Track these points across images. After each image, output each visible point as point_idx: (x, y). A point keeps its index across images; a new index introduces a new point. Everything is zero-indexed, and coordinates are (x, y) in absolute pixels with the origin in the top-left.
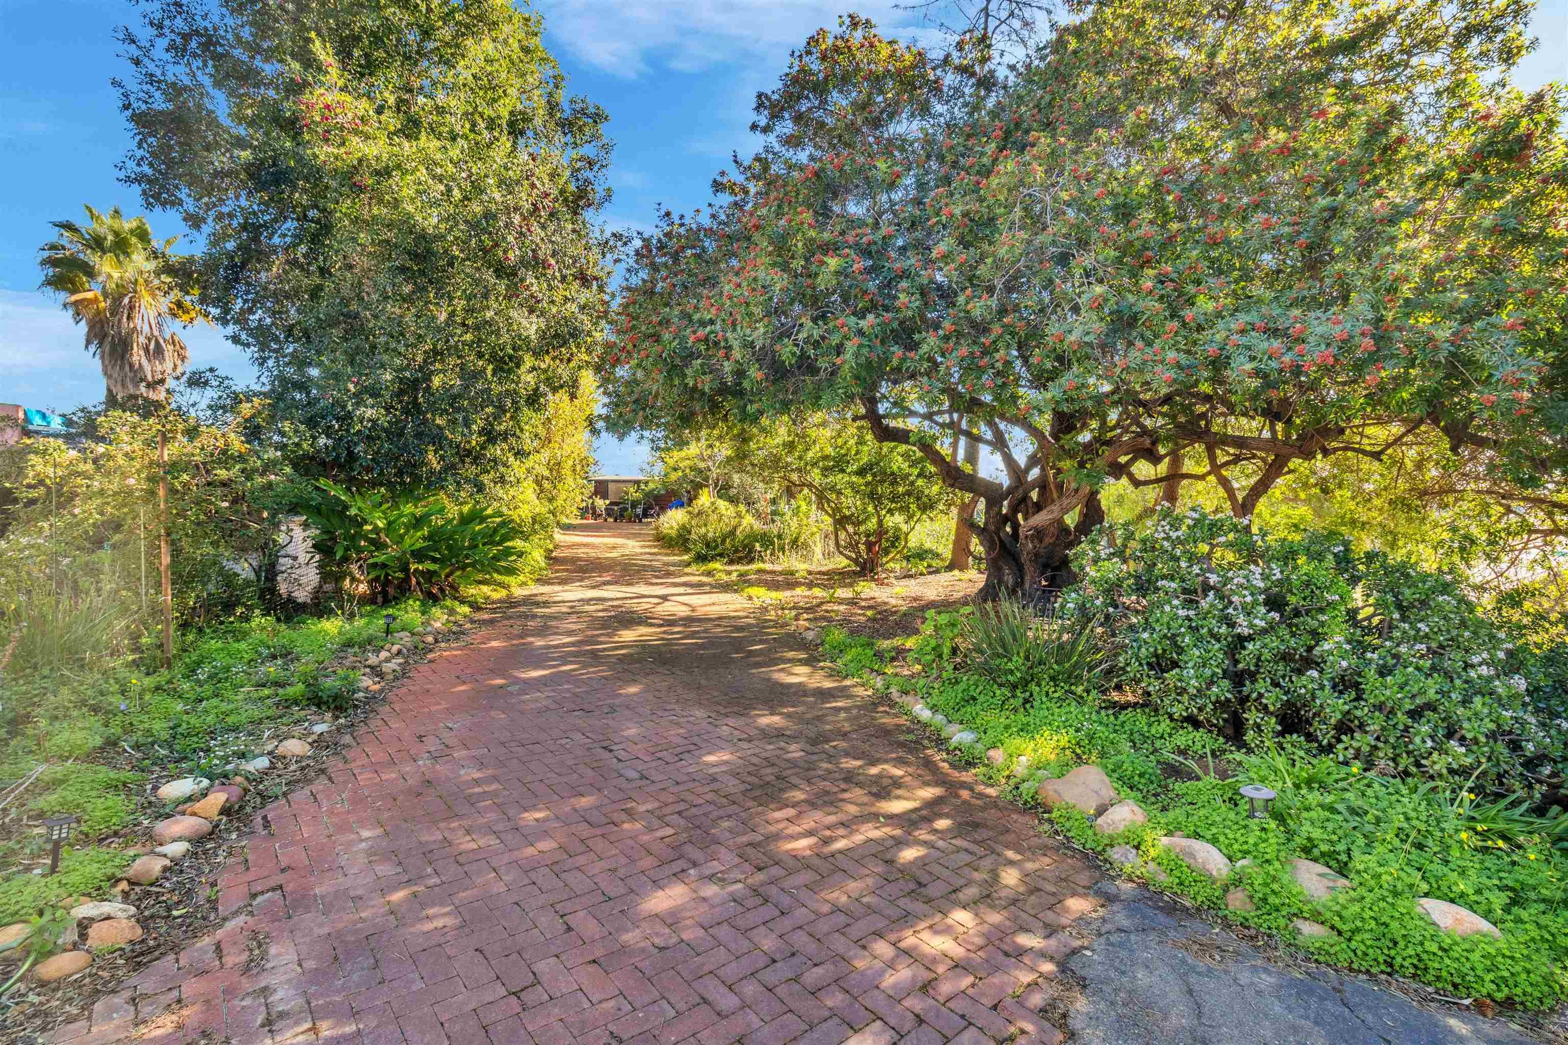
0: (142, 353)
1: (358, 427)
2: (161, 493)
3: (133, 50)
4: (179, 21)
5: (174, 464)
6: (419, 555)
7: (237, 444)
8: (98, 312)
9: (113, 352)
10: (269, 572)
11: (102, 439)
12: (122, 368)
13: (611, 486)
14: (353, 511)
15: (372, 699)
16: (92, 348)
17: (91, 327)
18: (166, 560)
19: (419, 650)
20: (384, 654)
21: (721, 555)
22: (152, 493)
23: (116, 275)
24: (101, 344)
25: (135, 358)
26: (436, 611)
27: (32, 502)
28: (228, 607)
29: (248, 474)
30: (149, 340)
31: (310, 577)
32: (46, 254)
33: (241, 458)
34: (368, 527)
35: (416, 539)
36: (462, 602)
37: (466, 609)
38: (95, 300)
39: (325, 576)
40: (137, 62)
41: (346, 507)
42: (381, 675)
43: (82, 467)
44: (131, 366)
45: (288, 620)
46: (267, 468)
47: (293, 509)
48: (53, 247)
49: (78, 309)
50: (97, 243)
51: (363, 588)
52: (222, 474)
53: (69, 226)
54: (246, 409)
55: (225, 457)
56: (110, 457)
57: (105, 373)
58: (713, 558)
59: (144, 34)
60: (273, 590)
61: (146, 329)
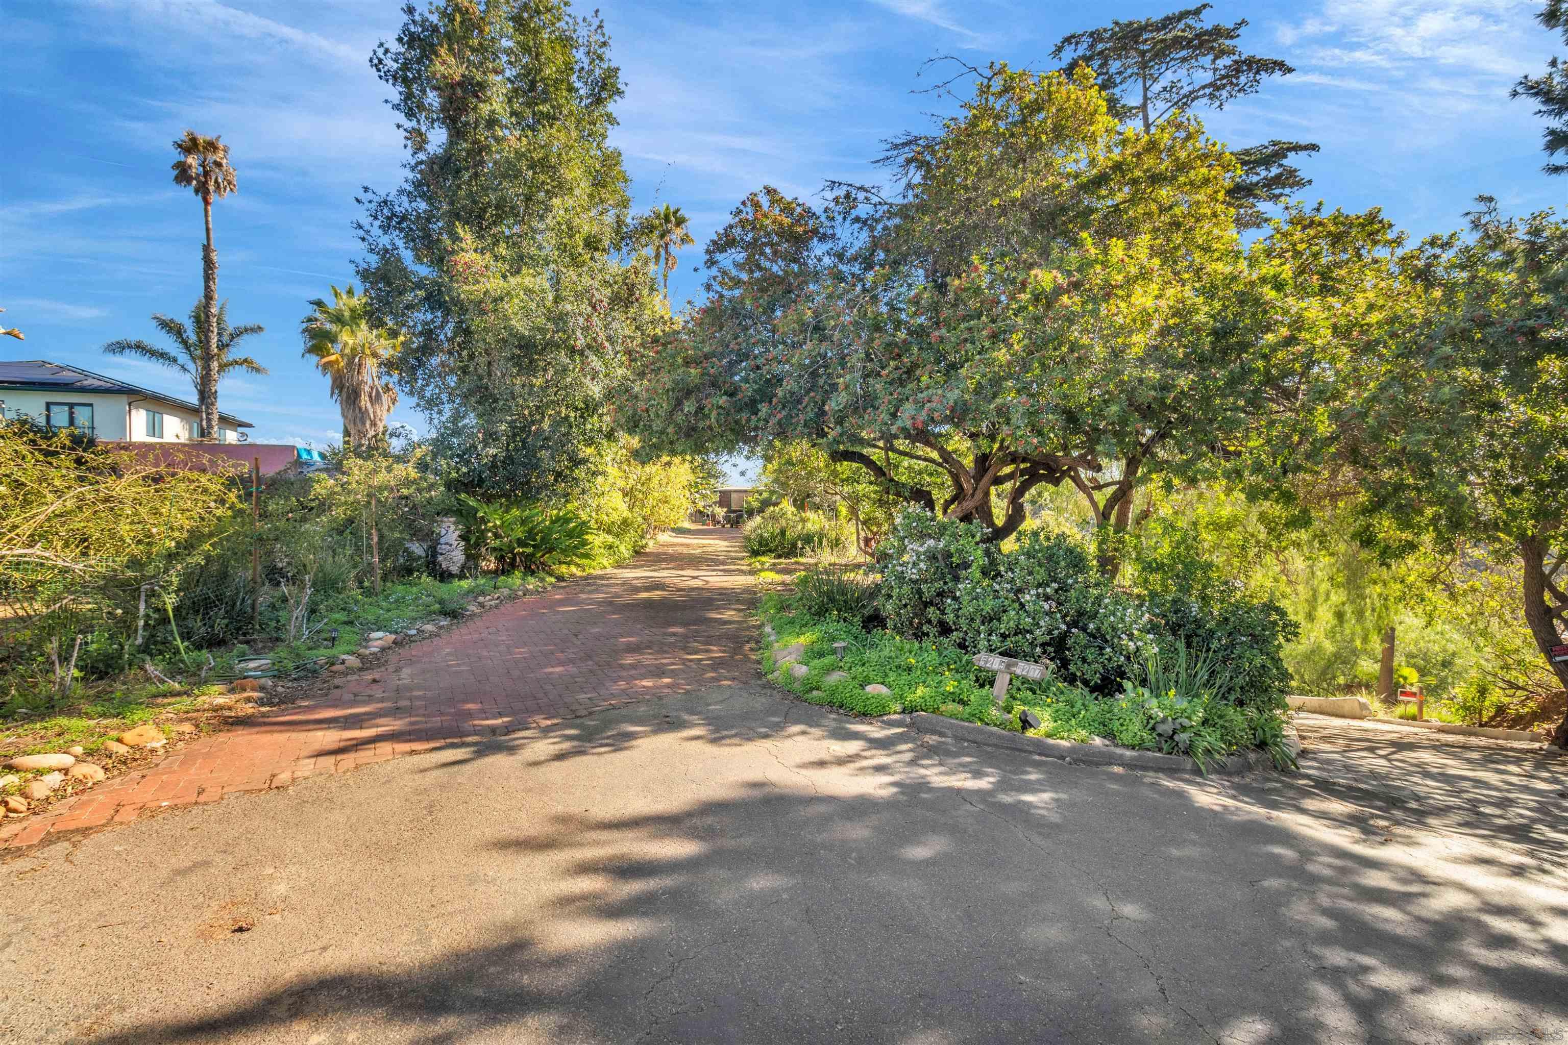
0: (367, 399)
1: (485, 461)
2: (373, 502)
3: (361, 233)
4: (385, 211)
5: (380, 487)
6: (521, 543)
7: (414, 474)
8: (338, 370)
9: (348, 397)
10: (433, 552)
11: (344, 473)
12: (354, 411)
13: (734, 496)
14: (480, 514)
15: (473, 615)
16: (335, 397)
17: (334, 381)
18: (376, 539)
19: (513, 597)
20: (488, 598)
21: (770, 551)
22: (369, 503)
23: (351, 342)
24: (340, 392)
25: (363, 403)
26: (530, 579)
27: (312, 509)
28: (410, 572)
29: (419, 490)
30: (372, 388)
31: (459, 557)
32: (305, 325)
33: (414, 482)
34: (491, 525)
35: (519, 532)
36: (551, 575)
37: (553, 580)
38: (337, 361)
39: (468, 557)
40: (363, 239)
41: (477, 511)
42: (483, 607)
43: (336, 489)
44: (360, 409)
45: (441, 581)
46: (431, 487)
47: (447, 512)
48: (310, 320)
49: (326, 367)
50: (338, 319)
51: (492, 566)
52: (405, 492)
53: (319, 304)
54: (418, 453)
55: (408, 482)
56: (350, 484)
57: (343, 415)
58: (764, 553)
59: (366, 221)
60: (434, 563)
61: (370, 382)
